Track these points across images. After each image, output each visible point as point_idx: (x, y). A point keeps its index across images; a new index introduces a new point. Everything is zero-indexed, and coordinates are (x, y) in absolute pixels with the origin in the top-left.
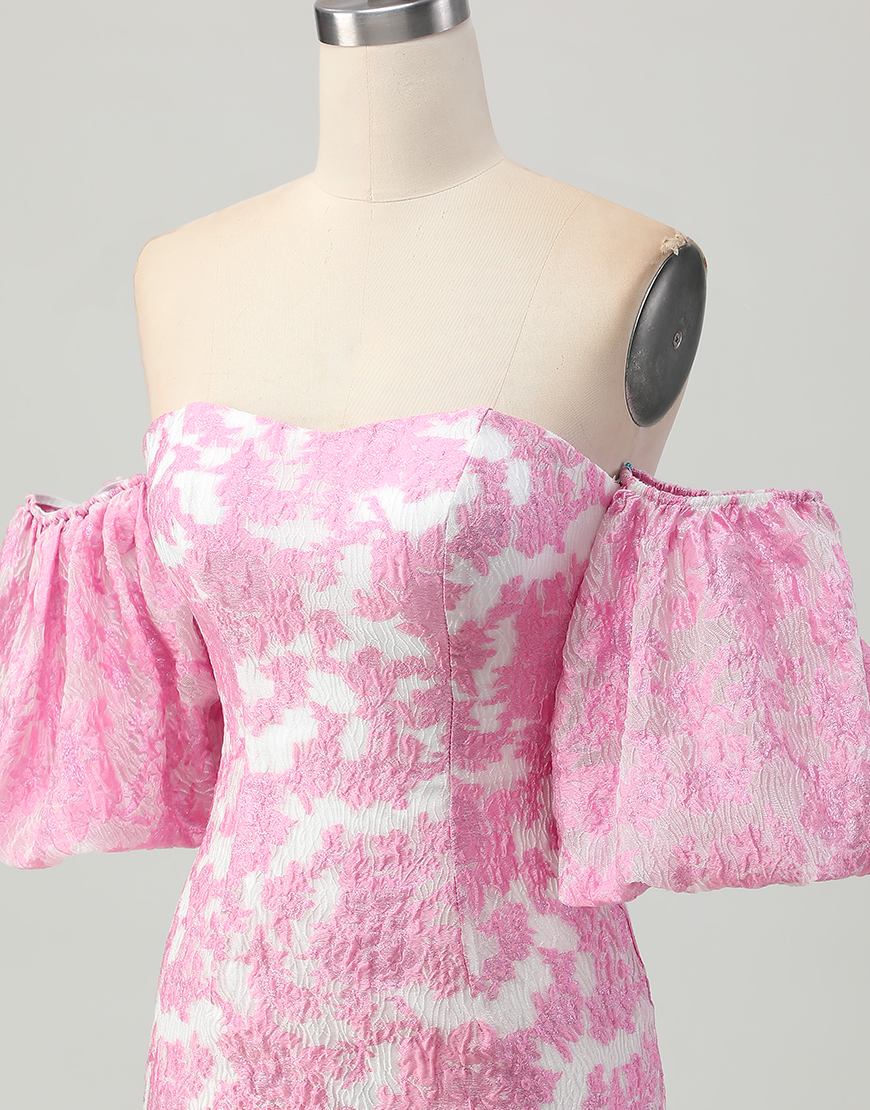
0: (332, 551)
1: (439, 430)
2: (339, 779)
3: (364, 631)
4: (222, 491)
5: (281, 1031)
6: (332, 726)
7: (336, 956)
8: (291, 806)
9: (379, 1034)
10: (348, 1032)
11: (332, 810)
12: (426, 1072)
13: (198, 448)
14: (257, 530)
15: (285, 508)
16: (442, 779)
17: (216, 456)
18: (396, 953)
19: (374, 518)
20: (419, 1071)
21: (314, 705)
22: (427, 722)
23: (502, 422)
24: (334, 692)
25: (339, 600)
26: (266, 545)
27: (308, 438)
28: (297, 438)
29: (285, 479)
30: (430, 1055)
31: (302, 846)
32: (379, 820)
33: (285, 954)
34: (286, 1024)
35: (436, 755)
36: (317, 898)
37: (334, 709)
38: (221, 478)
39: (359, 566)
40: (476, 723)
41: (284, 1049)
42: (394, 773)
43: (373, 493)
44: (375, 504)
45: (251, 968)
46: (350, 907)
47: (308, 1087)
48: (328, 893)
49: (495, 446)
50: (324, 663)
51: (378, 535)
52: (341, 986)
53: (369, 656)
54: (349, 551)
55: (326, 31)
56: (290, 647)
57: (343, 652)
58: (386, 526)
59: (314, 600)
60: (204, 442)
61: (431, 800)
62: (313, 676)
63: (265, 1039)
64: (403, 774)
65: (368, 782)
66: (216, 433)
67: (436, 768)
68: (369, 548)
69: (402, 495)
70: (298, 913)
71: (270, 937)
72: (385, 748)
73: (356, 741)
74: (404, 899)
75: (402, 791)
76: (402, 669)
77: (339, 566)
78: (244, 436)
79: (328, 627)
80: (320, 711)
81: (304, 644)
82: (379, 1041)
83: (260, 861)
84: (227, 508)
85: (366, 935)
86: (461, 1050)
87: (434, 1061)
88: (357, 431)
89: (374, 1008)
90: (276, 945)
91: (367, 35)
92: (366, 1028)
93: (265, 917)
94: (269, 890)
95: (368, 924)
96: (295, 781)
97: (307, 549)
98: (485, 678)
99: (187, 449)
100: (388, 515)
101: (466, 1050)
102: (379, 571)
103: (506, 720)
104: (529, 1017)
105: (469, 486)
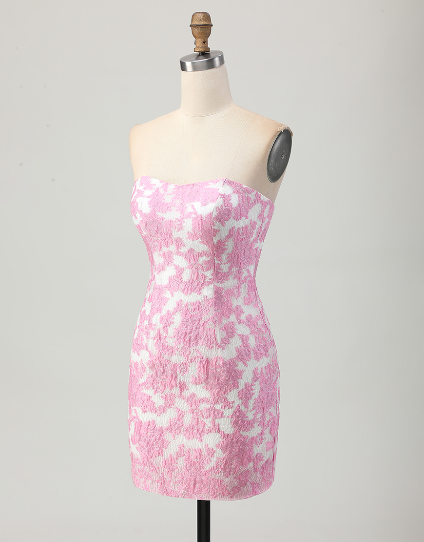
0: (181, 221)
1: (212, 186)
2: (182, 286)
3: (189, 244)
4: (150, 203)
5: (164, 359)
6: (180, 271)
7: (180, 337)
8: (167, 294)
9: (191, 360)
10: (182, 359)
11: (179, 296)
12: (204, 371)
13: (143, 190)
14: (160, 214)
15: (168, 208)
16: (212, 286)
17: (148, 193)
18: (197, 336)
19: (193, 211)
20: (202, 371)
21: (175, 265)
22: (207, 270)
23: (230, 183)
24: (180, 261)
25: (183, 235)
26: (162, 219)
27: (174, 187)
28: (171, 187)
29: (168, 199)
30: (205, 366)
31: (170, 306)
32: (193, 298)
33: (166, 337)
34: (166, 357)
35: (210, 279)
36: (175, 321)
37: (180, 266)
38: (150, 199)
39: (188, 225)
40: (222, 270)
41: (166, 364)
42: (198, 285)
43: (192, 203)
44: (193, 207)
45: (155, 341)
46: (184, 323)
47: (172, 376)
48: (178, 319)
49: (228, 190)
50: (178, 253)
51: (194, 216)
52: (181, 346)
53: (191, 251)
54: (185, 220)
55: (183, 67)
56: (168, 249)
57: (184, 250)
58: (196, 213)
59: (176, 235)
60: (145, 189)
61: (208, 292)
62: (175, 257)
63: (160, 361)
64: (200, 285)
65: (190, 287)
66: (149, 186)
67: (210, 283)
68: (191, 219)
69: (200, 204)
70: (169, 325)
71: (162, 332)
72: (195, 277)
73: (186, 276)
74: (200, 320)
75: (200, 290)
76: (200, 254)
77: (183, 225)
78: (157, 186)
79: (179, 243)
80: (176, 267)
81: (172, 248)
82: (191, 362)
83: (159, 310)
84: (151, 208)
85: (188, 331)
86: (214, 364)
87: (207, 368)
88: (188, 185)
89: (190, 352)
90: (164, 334)
91: (195, 68)
92: (188, 358)
93: (161, 326)
94: (162, 318)
95: (189, 328)
96: (169, 287)
97: (174, 220)
98: (224, 257)
99: (140, 191)
100: (196, 210)
101: (216, 364)
102: (194, 226)
103: (230, 268)
104: (234, 354)
105: (220, 201)
